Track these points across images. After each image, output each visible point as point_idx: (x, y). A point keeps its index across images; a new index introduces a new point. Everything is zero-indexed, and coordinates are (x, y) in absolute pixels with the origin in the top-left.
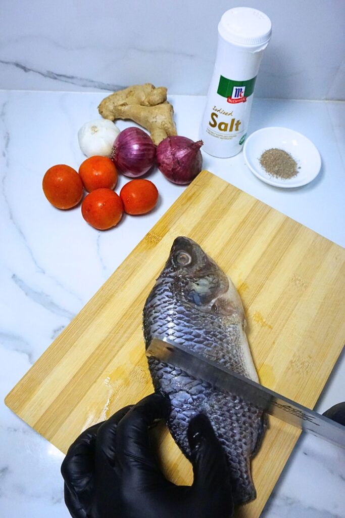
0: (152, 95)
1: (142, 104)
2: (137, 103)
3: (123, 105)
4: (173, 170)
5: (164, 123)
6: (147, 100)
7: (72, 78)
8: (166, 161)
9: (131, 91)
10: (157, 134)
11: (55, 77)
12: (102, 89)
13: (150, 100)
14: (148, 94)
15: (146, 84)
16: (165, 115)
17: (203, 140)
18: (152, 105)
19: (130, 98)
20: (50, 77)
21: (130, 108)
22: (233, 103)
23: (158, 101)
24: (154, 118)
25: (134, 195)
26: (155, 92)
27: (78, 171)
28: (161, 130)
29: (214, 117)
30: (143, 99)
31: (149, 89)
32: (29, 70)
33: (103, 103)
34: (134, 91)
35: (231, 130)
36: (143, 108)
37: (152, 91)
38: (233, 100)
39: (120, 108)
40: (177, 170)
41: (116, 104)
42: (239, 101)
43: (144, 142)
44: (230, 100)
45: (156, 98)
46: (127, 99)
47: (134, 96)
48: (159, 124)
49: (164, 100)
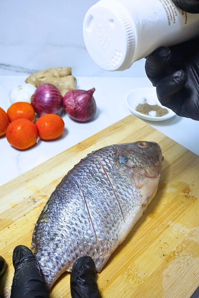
0: (62, 71)
1: (55, 77)
2: (52, 77)
3: (42, 78)
4: (75, 109)
5: (69, 86)
7: (8, 66)
8: (69, 103)
13: (60, 74)
14: (59, 71)
15: (58, 67)
17: (95, 88)
18: (61, 76)
19: (47, 74)
21: (47, 79)
24: (62, 83)
25: (46, 124)
27: (6, 112)
30: (56, 74)
31: (60, 69)
33: (28, 78)
34: (50, 70)
36: (55, 79)
39: (40, 79)
40: (77, 109)
41: (37, 77)
43: (53, 90)
45: (64, 72)
46: (44, 75)
47: (50, 73)
48: (66, 86)
49: (70, 74)
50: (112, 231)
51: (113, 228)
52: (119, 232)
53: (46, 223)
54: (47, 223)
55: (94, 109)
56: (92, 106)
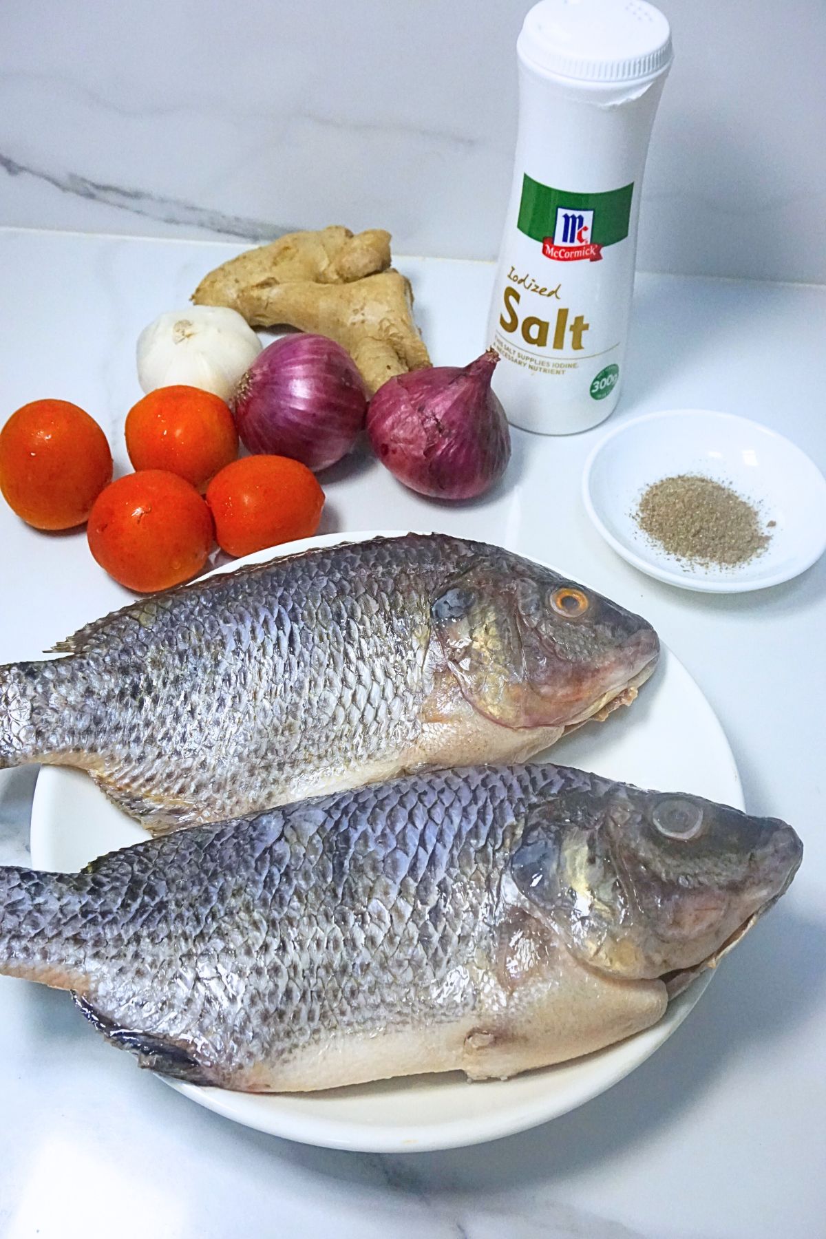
0: (349, 253)
1: (319, 278)
2: (306, 279)
3: (266, 284)
4: (428, 452)
5: (386, 324)
6: (332, 268)
7: (136, 195)
9: (287, 248)
10: (368, 354)
11: (92, 191)
12: (219, 231)
13: (342, 268)
14: (337, 252)
15: (330, 228)
16: (388, 302)
18: (347, 278)
19: (284, 265)
20: (78, 192)
21: (286, 292)
22: (559, 259)
23: (365, 266)
24: (356, 312)
26: (356, 242)
28: (380, 344)
29: (512, 299)
30: (323, 265)
31: (339, 239)
32: (22, 169)
33: (208, 283)
34: (296, 246)
35: (559, 344)
36: (321, 289)
37: (345, 244)
38: (557, 248)
39: (256, 293)
40: (438, 454)
41: (243, 285)
42: (577, 253)
44: (550, 251)
45: (360, 259)
46: (275, 269)
47: (296, 259)
48: (372, 328)
49: (384, 266)
50: (264, 775)
51: (275, 773)
52: (281, 793)
53: (138, 627)
54: (140, 628)
55: (504, 437)
56: (496, 426)
